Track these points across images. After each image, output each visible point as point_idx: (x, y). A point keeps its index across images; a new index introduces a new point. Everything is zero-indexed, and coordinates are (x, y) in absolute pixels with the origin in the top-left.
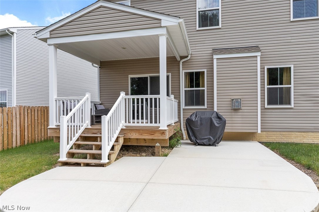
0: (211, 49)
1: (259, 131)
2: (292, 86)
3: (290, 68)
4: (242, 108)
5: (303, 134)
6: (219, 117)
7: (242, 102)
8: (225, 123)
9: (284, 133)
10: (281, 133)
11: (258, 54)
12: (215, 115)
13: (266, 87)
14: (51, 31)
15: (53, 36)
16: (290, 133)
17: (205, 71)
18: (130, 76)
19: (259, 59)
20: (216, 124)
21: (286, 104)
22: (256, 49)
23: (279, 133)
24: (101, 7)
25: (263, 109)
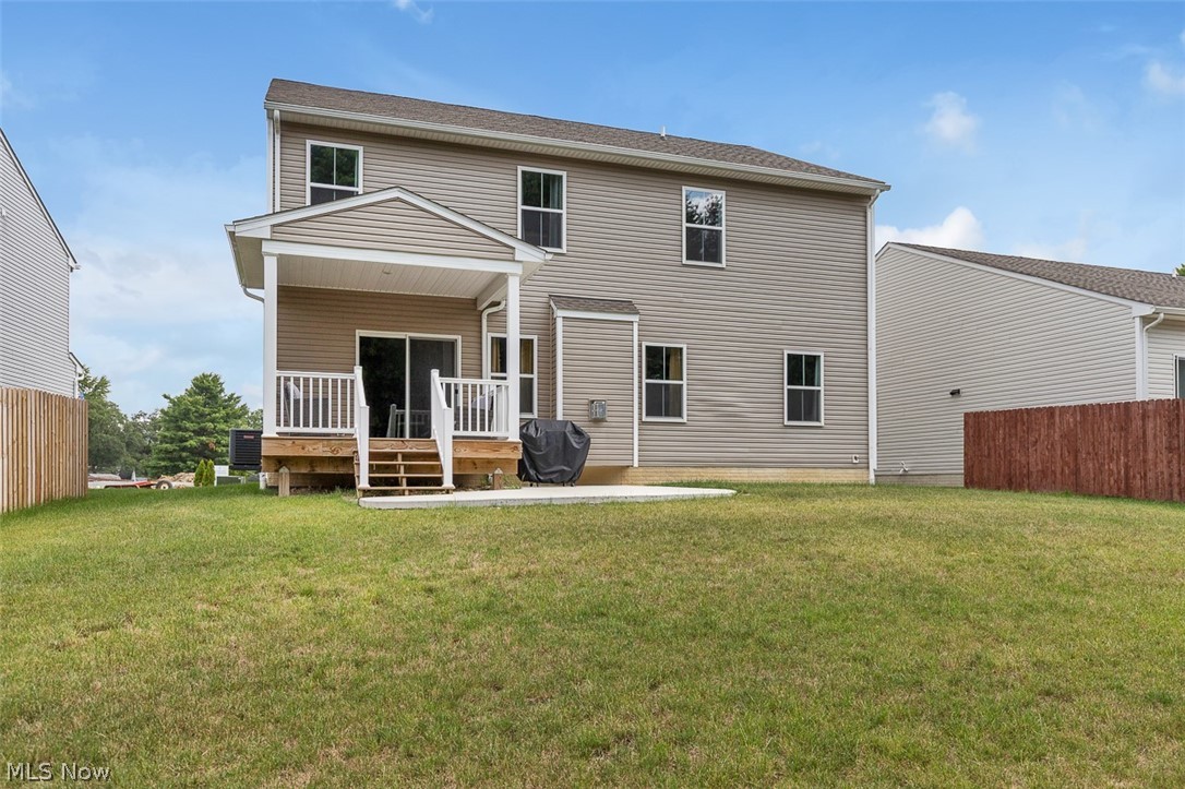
0: (547, 295)
1: (636, 465)
2: (684, 382)
3: (681, 349)
4: (608, 419)
5: (700, 470)
6: (577, 432)
7: (608, 408)
8: (588, 442)
9: (671, 470)
10: (668, 470)
11: (635, 318)
12: (569, 428)
13: (645, 381)
14: (273, 226)
15: (279, 236)
16: (682, 469)
17: (535, 338)
18: (360, 333)
19: (636, 326)
20: (575, 445)
21: (674, 416)
22: (627, 306)
23: (663, 470)
24: (397, 199)
25: (642, 423)
